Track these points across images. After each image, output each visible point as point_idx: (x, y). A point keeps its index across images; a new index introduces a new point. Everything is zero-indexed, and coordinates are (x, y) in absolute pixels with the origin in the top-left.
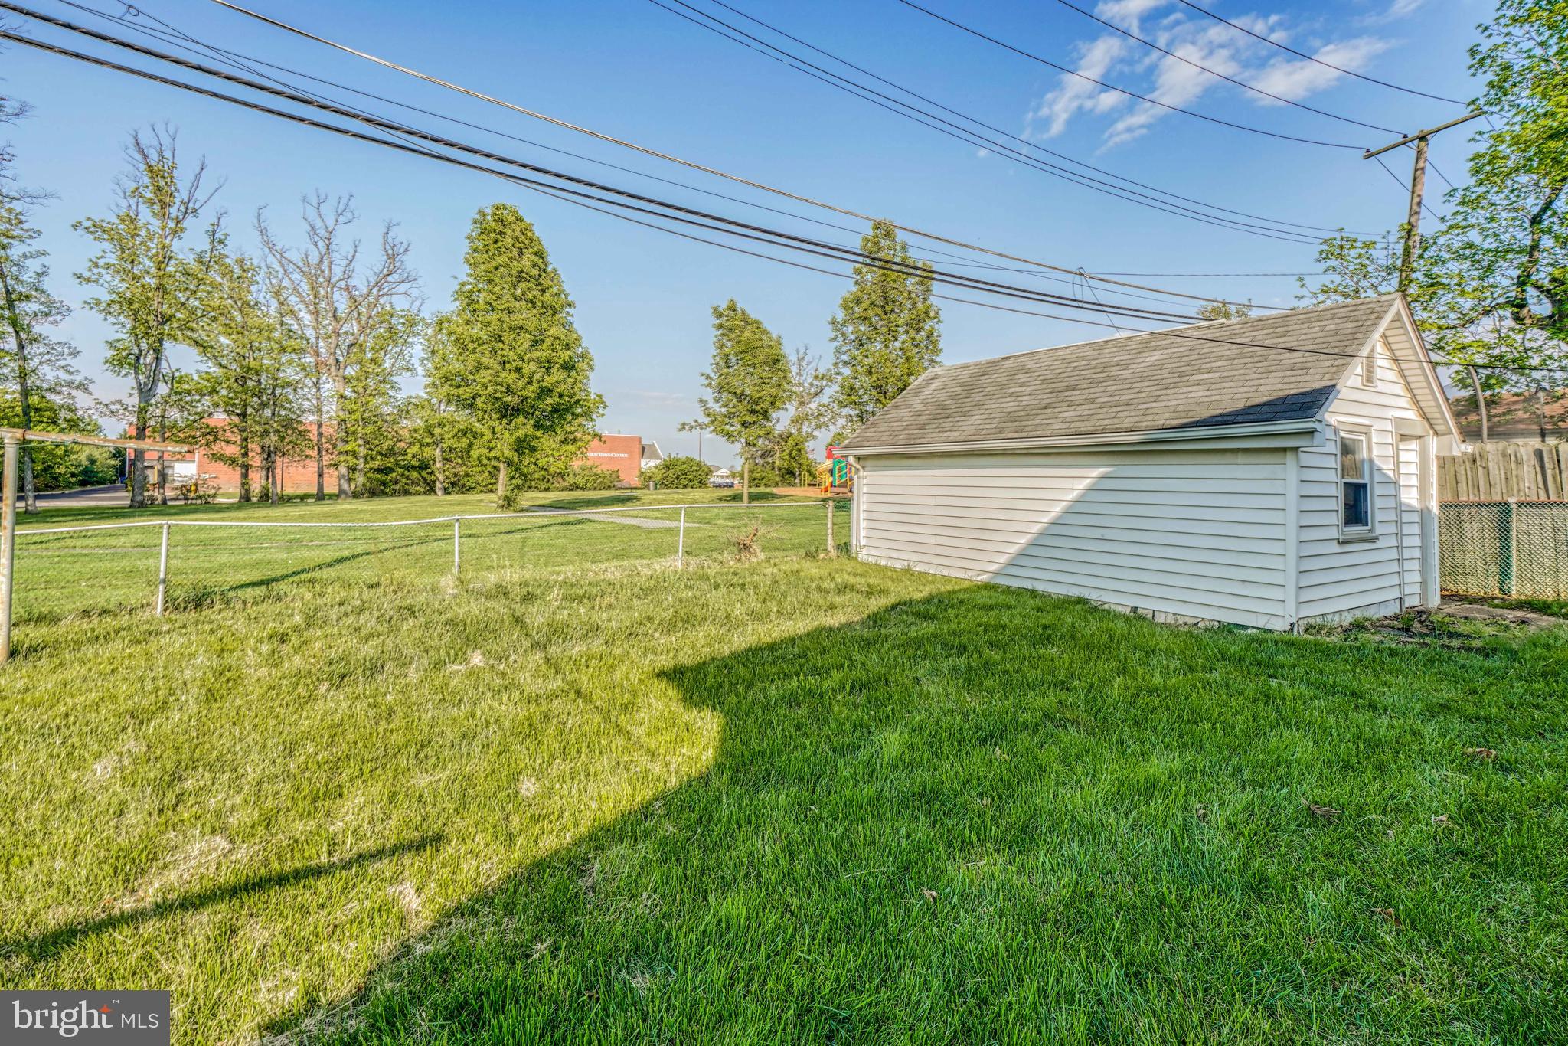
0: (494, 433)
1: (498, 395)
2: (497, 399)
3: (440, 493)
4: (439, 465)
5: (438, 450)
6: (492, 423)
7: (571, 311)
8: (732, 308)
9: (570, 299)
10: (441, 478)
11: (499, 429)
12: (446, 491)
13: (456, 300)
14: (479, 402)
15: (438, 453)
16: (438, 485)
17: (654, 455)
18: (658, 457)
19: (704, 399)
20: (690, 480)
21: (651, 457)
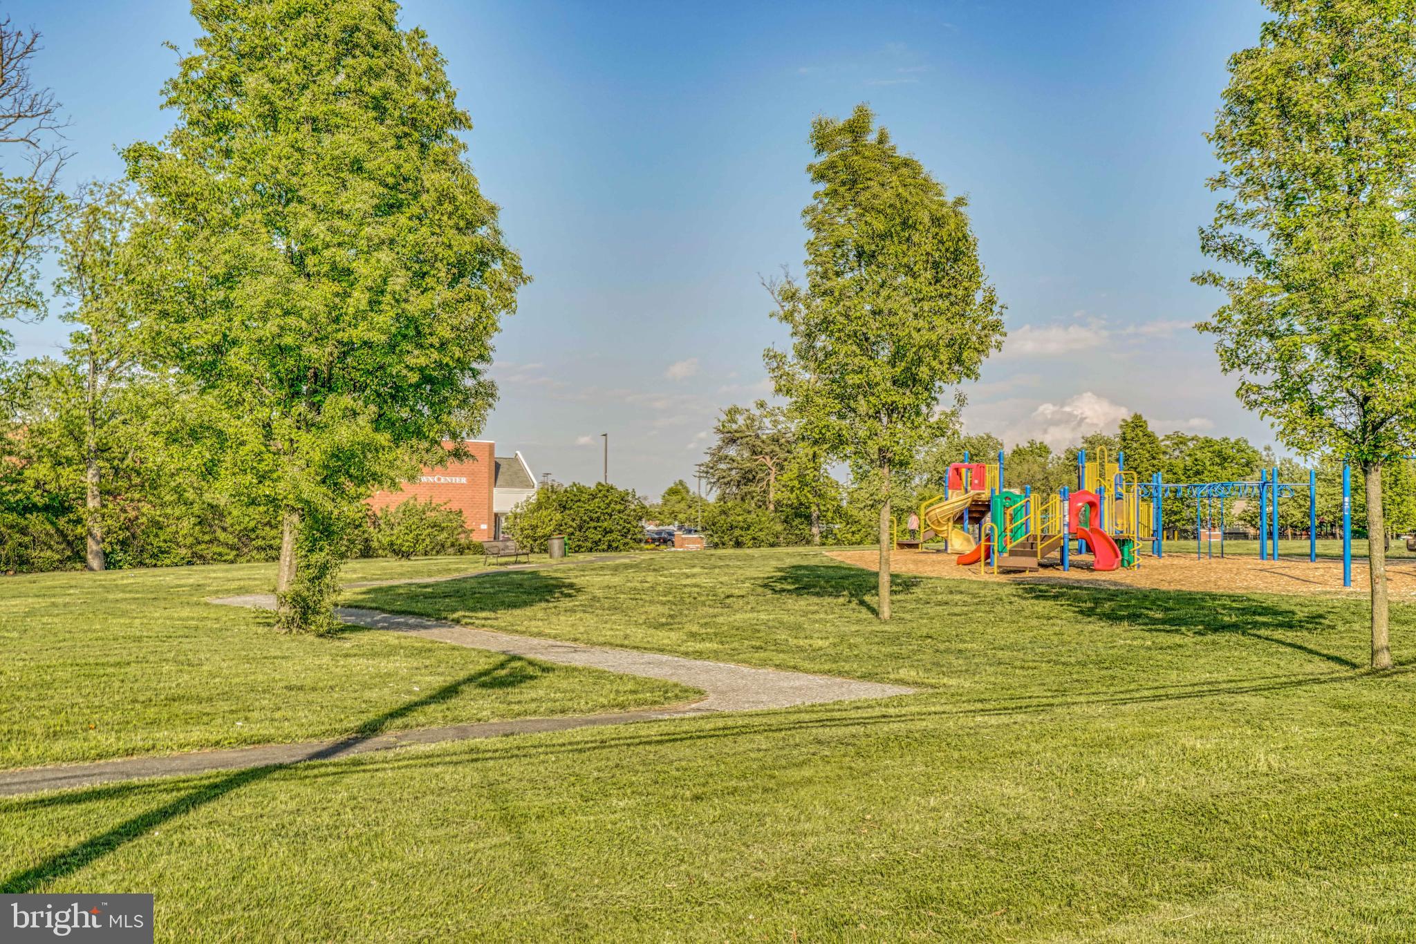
0: (269, 436)
1: (288, 340)
2: (283, 350)
3: (95, 563)
4: (92, 503)
5: (91, 472)
6: (263, 413)
7: (461, 135)
8: (856, 129)
9: (459, 106)
10: (97, 531)
11: (283, 427)
12: (109, 563)
13: (172, 102)
14: (234, 359)
15: (90, 479)
16: (92, 545)
17: (520, 481)
18: (527, 484)
19: (778, 350)
20: (607, 532)
21: (511, 484)
